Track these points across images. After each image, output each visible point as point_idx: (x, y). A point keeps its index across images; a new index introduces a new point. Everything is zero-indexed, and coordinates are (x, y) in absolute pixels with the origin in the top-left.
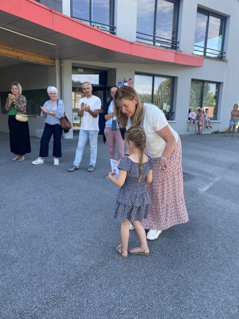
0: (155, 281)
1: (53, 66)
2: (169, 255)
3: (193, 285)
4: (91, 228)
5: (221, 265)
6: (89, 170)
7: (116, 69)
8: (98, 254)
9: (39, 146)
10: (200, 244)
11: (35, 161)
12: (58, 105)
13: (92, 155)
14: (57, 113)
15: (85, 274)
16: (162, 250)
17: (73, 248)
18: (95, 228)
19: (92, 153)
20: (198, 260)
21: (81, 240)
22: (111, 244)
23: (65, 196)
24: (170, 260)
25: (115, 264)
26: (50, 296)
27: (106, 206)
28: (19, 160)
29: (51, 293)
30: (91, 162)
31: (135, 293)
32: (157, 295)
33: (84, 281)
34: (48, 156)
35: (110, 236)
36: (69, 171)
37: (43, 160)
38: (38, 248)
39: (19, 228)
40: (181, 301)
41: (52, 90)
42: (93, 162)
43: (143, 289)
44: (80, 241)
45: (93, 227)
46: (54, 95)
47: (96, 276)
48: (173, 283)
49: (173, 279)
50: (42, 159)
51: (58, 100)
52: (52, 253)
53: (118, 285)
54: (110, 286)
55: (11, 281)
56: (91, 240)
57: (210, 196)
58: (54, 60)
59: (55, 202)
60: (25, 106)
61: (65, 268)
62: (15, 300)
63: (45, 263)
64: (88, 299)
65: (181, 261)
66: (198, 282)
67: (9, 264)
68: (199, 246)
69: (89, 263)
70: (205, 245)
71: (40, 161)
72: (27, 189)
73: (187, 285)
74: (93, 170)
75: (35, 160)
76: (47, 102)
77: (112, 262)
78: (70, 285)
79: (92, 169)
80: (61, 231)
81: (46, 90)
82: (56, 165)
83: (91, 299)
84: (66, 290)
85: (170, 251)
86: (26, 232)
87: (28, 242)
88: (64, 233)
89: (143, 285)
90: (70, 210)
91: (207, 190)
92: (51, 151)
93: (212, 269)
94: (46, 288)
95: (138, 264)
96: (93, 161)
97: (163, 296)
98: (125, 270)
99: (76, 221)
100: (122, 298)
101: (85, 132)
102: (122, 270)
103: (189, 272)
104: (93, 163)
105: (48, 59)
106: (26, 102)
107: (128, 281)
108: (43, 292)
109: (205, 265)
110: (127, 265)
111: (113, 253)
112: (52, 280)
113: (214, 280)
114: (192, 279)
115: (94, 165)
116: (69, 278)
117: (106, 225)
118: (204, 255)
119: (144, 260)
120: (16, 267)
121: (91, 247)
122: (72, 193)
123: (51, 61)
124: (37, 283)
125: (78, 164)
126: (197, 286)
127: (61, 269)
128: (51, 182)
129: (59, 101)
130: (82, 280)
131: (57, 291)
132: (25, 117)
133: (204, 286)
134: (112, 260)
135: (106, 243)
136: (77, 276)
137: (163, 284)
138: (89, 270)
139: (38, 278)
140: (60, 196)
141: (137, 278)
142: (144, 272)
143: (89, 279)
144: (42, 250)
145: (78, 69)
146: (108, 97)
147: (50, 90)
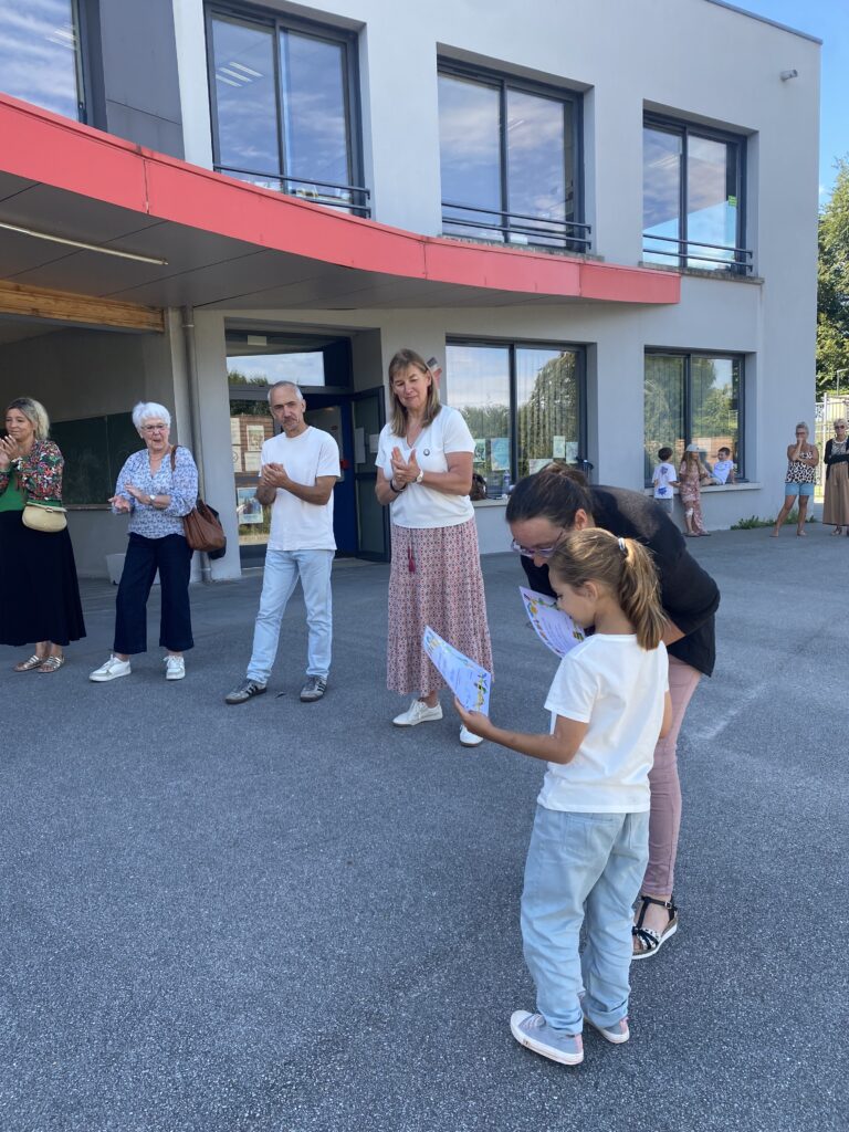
0: (530, 1101)
1: (158, 332)
3: (671, 1103)
4: (294, 907)
5: (773, 1019)
6: (305, 693)
7: (378, 329)
8: (317, 1006)
9: (110, 614)
10: (695, 941)
11: (99, 672)
12: (174, 468)
13: (312, 641)
14: (174, 499)
15: (267, 1088)
17: (225, 989)
18: (309, 908)
19: (316, 633)
20: (688, 1004)
21: (257, 955)
22: (365, 964)
23: (201, 792)
25: (379, 1043)
27: (351, 819)
28: (41, 670)
33: (260, 1118)
34: (145, 650)
35: (363, 932)
37: (128, 663)
38: (95, 996)
39: (30, 924)
41: (149, 413)
42: (319, 665)
44: (252, 958)
45: (300, 905)
46: (157, 431)
47: (308, 1093)
48: (597, 1104)
49: (596, 1084)
50: (124, 660)
51: (174, 452)
52: (146, 1013)
56: (292, 952)
57: (732, 757)
58: (163, 312)
59: (163, 818)
60: (57, 475)
61: (192, 1069)
63: (116, 1055)
66: (690, 1091)
69: (284, 1043)
70: (715, 943)
71: (117, 667)
72: (64, 774)
73: (649, 1108)
74: (319, 693)
75: (99, 666)
76: (133, 457)
77: (368, 1033)
79: (316, 692)
80: (182, 926)
81: (129, 415)
82: (174, 677)
86: (52, 940)
87: (59, 979)
88: (194, 933)
89: (485, 1117)
90: (219, 842)
91: (717, 736)
92: (153, 631)
93: (741, 1036)
95: (465, 1037)
96: (320, 661)
98: (417, 1064)
99: (241, 883)
101: (283, 558)
102: (405, 1062)
103: (656, 1055)
104: (316, 669)
105: (141, 309)
106: (58, 462)
107: (429, 1104)
109: (715, 1024)
110: (423, 1041)
111: (373, 997)
113: (749, 1081)
114: (668, 1081)
115: (325, 676)
116: (205, 1109)
117: (348, 890)
118: (712, 981)
119: (487, 1019)
120: (9, 1080)
121: (292, 979)
122: (230, 780)
123: (152, 317)
125: (262, 675)
126: (686, 1110)
127: (178, 1075)
128: (152, 742)
129: (177, 454)
130: (254, 1115)
132: (54, 515)
133: (711, 1107)
134: (368, 1025)
135: (348, 961)
136: (236, 1098)
137: (559, 1110)
138: (282, 1072)
139: (88, 1116)
140: (185, 794)
141: (462, 1093)
142: (488, 1066)
143: (280, 1109)
144: (108, 1006)
145: (249, 337)
146: (357, 427)
147: (144, 416)
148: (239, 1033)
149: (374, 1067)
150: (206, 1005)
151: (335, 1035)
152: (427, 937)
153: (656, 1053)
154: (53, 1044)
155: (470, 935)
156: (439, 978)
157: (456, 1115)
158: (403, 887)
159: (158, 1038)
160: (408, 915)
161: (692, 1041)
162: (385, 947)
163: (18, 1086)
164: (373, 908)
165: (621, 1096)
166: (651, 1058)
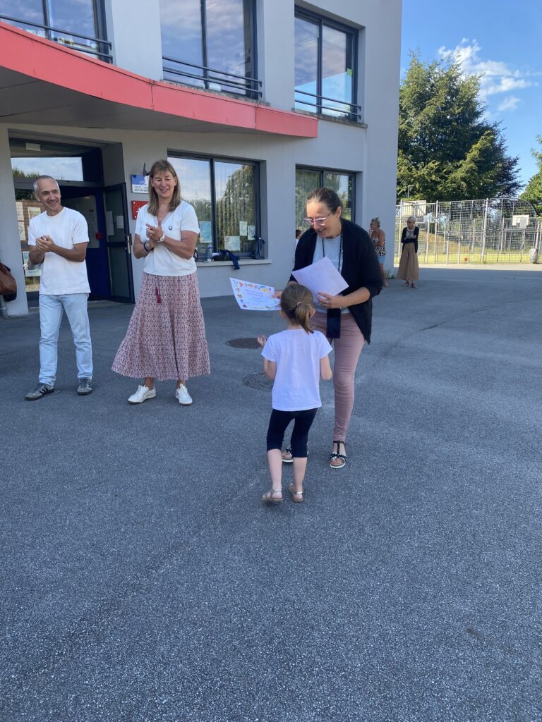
0: (234, 623)
2: (262, 560)
3: (315, 615)
4: (81, 526)
5: (371, 563)
6: (81, 389)
7: (121, 143)
8: (99, 584)
10: (328, 524)
13: (79, 355)
15: (70, 636)
17: (37, 580)
18: (91, 525)
19: (81, 350)
21: (57, 557)
22: (129, 556)
25: (141, 601)
27: (116, 468)
30: (81, 372)
31: (189, 659)
33: (65, 654)
35: (128, 536)
40: (292, 656)
42: (86, 371)
43: (207, 644)
44: (54, 559)
47: (96, 636)
48: (273, 620)
49: (273, 609)
54: (131, 653)
56: (81, 553)
61: (17, 631)
64: (79, 693)
65: (289, 568)
66: (326, 607)
68: (326, 529)
69: (79, 608)
73: (303, 619)
74: (90, 389)
77: (134, 596)
79: (88, 389)
83: (85, 693)
84: (21, 684)
90: (26, 489)
93: (353, 574)
95: (194, 592)
96: (86, 368)
97: (252, 652)
98: (165, 610)
99: (44, 513)
100: (158, 676)
101: (52, 299)
102: (157, 611)
104: (85, 374)
107: (173, 633)
109: (339, 569)
110: (169, 597)
111: (136, 575)
113: (358, 598)
114: (314, 603)
116: (28, 654)
117: (116, 512)
118: (337, 546)
121: (82, 569)
122: (31, 448)
125: (49, 380)
127: (8, 636)
130: (62, 653)
133: (337, 614)
134: (133, 592)
135: (119, 555)
136: (49, 645)
137: (252, 626)
138: (79, 625)
141: (194, 624)
142: (209, 607)
143: (79, 648)
146: (107, 211)
148: (48, 605)
149: (139, 616)
150: (24, 591)
151: (112, 599)
152: (168, 537)
153: (307, 589)
155: (195, 533)
156: (177, 560)
158: (152, 507)
160: (156, 524)
161: (326, 580)
162: (142, 545)
164: (133, 521)
165: (287, 614)
166: (303, 592)
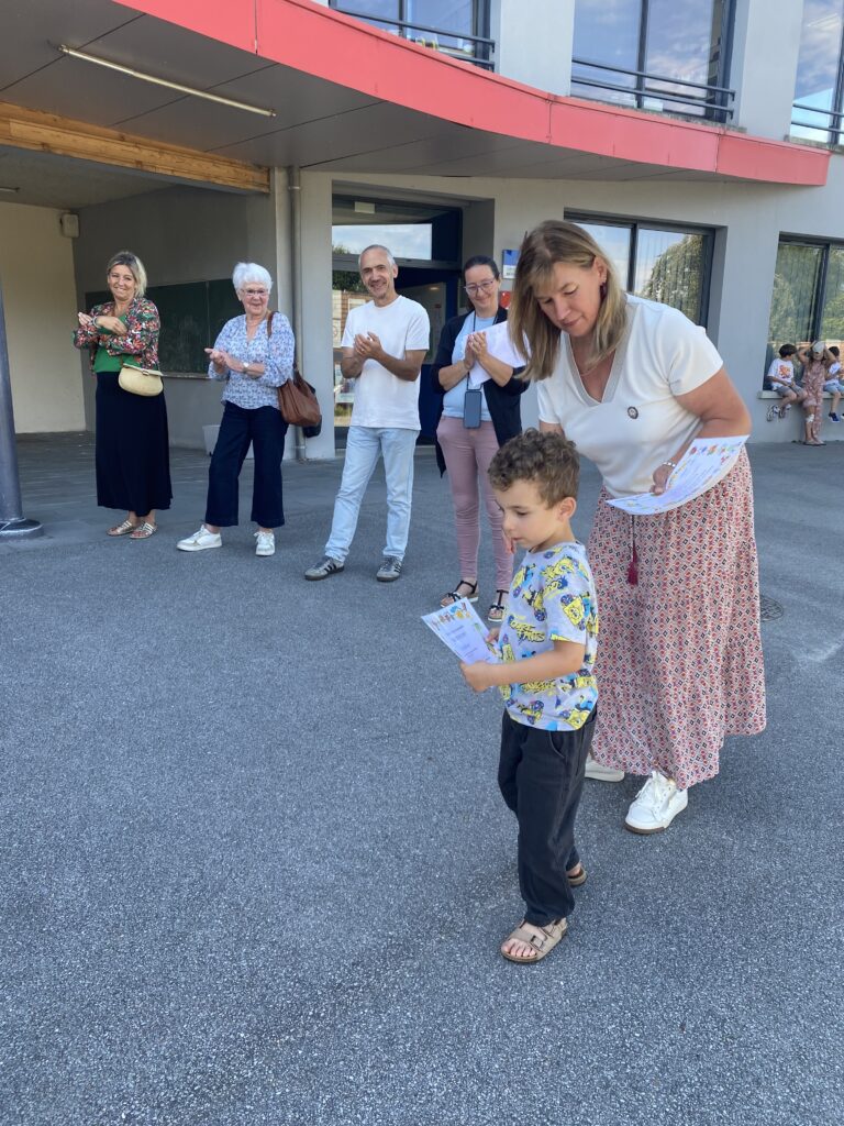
0: (609, 1035)
1: (263, 194)
2: (668, 923)
3: (765, 1056)
4: (371, 800)
6: (383, 573)
7: (492, 201)
8: (389, 907)
10: (798, 881)
11: (188, 541)
12: (270, 334)
13: (392, 521)
14: (269, 368)
15: (334, 988)
16: (642, 900)
17: (296, 879)
18: (386, 802)
19: (395, 514)
20: (787, 950)
21: (330, 846)
23: (285, 672)
24: (671, 943)
25: (451, 953)
26: (188, 1074)
27: (434, 713)
28: (133, 536)
29: (195, 1064)
30: (389, 547)
31: (522, 1082)
32: (613, 1093)
33: (324, 1018)
34: (236, 524)
35: (441, 833)
36: (308, 578)
37: (218, 536)
38: (166, 871)
39: (106, 790)
42: (397, 546)
43: (558, 1063)
44: (324, 849)
45: (377, 798)
47: (375, 998)
48: (682, 1047)
49: (683, 1026)
50: (215, 533)
51: (271, 318)
52: (216, 894)
53: (460, 1042)
54: (428, 1044)
55: (50, 1005)
56: (366, 846)
58: (269, 171)
59: (245, 695)
61: (258, 958)
62: (52, 1082)
63: (185, 935)
64: (336, 1094)
65: (717, 951)
66: (787, 1046)
67: (49, 931)
68: (792, 889)
69: (353, 942)
70: (820, 885)
71: (206, 538)
72: (149, 643)
73: (740, 1059)
74: (396, 574)
75: (188, 535)
76: (230, 323)
77: (440, 942)
78: (269, 1031)
79: (393, 573)
80: (256, 808)
82: (264, 553)
83: (346, 1097)
84: (251, 1051)
85: (673, 905)
86: (126, 808)
87: (131, 849)
88: (268, 817)
89: (560, 1047)
90: (299, 725)
91: (828, 660)
92: (245, 505)
94: (176, 1041)
96: (398, 542)
97: (638, 1100)
98: (490, 981)
99: (318, 769)
100: (468, 1101)
101: (366, 435)
102: (477, 977)
103: (750, 1001)
104: (394, 550)
105: (246, 167)
107: (501, 1025)
108: (165, 1058)
109: (817, 975)
111: (448, 904)
112: (202, 1007)
114: (762, 1031)
115: (401, 558)
116: (269, 1003)
117: (427, 787)
118: (815, 928)
121: (365, 875)
122: (314, 662)
123: (258, 176)
124: (144, 1019)
125: (340, 553)
126: (781, 1065)
127: (244, 963)
128: (238, 616)
129: (274, 320)
130: (319, 1014)
131: (217, 1055)
132: (150, 379)
133: (808, 1067)
134: (440, 933)
135: (424, 863)
136: (300, 995)
137: (640, 1049)
138: (349, 971)
139: (151, 995)
140: (268, 672)
141: (538, 1017)
142: (565, 992)
143: (346, 1011)
144: (177, 883)
145: (356, 203)
146: (462, 306)
147: (245, 278)
148: (307, 926)
149: (446, 979)
150: (275, 894)
151: (406, 939)
153: (750, 999)
154: (122, 916)
157: (529, 1041)
158: (484, 789)
159: (226, 921)
160: (487, 820)
161: (789, 990)
162: (463, 852)
163: (85, 956)
164: (452, 808)
165: (710, 1042)
166: (743, 1004)
